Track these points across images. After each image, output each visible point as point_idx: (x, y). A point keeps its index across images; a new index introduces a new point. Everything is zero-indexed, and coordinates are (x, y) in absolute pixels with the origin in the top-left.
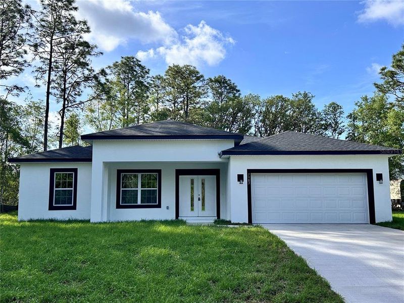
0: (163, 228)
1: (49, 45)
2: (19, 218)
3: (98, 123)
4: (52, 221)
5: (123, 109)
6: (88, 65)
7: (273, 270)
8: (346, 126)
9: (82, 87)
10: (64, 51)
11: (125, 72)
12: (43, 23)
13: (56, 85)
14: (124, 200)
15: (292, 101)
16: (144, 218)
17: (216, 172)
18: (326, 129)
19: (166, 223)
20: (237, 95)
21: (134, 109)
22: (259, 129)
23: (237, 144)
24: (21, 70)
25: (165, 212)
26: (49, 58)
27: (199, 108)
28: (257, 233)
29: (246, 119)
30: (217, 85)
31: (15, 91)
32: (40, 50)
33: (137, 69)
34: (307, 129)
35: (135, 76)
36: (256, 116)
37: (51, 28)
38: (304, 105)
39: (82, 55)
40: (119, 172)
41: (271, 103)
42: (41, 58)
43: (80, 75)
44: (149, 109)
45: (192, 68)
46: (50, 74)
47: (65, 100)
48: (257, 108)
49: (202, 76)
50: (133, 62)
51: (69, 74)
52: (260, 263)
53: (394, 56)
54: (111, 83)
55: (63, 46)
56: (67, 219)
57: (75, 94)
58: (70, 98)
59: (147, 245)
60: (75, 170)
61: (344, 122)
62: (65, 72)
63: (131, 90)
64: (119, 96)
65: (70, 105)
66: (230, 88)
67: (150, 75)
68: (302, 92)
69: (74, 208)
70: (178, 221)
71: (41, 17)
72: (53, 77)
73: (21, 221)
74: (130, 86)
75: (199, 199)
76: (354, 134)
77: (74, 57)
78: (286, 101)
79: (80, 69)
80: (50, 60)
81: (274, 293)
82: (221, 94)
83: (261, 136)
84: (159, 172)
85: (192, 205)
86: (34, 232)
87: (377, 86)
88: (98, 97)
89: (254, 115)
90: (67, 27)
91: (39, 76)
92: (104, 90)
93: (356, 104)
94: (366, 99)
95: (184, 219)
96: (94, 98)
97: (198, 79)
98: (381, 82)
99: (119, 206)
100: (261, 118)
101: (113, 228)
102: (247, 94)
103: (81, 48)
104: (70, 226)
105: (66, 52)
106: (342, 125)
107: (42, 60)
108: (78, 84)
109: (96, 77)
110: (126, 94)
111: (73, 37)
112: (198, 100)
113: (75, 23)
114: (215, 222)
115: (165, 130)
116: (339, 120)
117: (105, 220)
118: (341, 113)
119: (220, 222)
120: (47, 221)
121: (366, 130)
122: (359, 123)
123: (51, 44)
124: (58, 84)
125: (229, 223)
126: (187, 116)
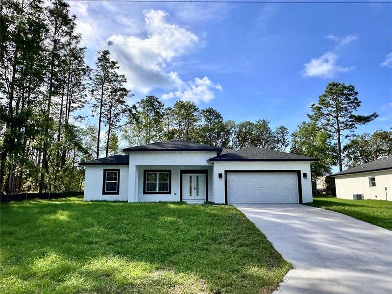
0: (172, 206)
1: (101, 90)
2: (84, 199)
3: (130, 139)
4: (104, 201)
5: (146, 130)
6: (125, 102)
7: (236, 229)
8: (290, 141)
9: (121, 116)
10: (110, 94)
11: (148, 106)
12: (97, 77)
13: (105, 116)
14: (148, 189)
15: (256, 125)
16: (160, 200)
17: (205, 172)
18: (278, 143)
19: (174, 203)
20: (221, 120)
21: (153, 129)
22: (235, 143)
23: (218, 154)
24: (83, 106)
25: (174, 197)
26: (101, 98)
27: (196, 129)
28: (229, 209)
29: (227, 136)
30: (208, 114)
31: (79, 119)
32: (95, 93)
33: (156, 103)
34: (266, 143)
35: (154, 109)
36: (233, 134)
37: (102, 80)
38: (264, 127)
39: (121, 97)
40: (145, 171)
41: (243, 126)
42: (96, 98)
43: (120, 109)
44: (163, 129)
45: (191, 103)
46: (101, 108)
47: (110, 124)
48: (233, 129)
49: (198, 109)
50: (154, 99)
51: (113, 108)
52: (228, 226)
53: (320, 97)
54: (139, 113)
55: (109, 91)
56: (113, 200)
57: (117, 121)
58: (113, 123)
59: (164, 215)
60: (119, 170)
61: (289, 139)
62: (111, 107)
63: (151, 118)
64: (144, 121)
65: (113, 127)
66: (216, 116)
67: (164, 108)
68: (262, 120)
69: (118, 193)
70: (181, 202)
71: (96, 73)
72: (102, 110)
73: (86, 201)
74: (151, 115)
75: (195, 189)
76: (295, 146)
77: (116, 98)
78: (252, 125)
79: (120, 105)
80: (102, 100)
81: (235, 241)
82: (210, 119)
83: (236, 147)
84: (170, 171)
85: (191, 193)
86: (96, 208)
87: (309, 116)
88: (131, 122)
89: (231, 134)
90: (112, 79)
91: (94, 109)
92: (135, 118)
93: (298, 126)
94: (304, 123)
95: (185, 201)
96: (128, 123)
97: (195, 110)
98: (312, 113)
99: (145, 193)
100: (236, 136)
101: (142, 206)
102: (227, 120)
103: (121, 92)
104: (116, 204)
105: (112, 95)
106: (288, 140)
107: (96, 100)
108: (118, 114)
109: (130, 111)
110: (149, 120)
111: (116, 85)
112: (195, 123)
113: (117, 77)
114: (205, 202)
115: (174, 146)
116: (286, 138)
117: (137, 201)
118: (287, 133)
119: (208, 203)
120: (101, 201)
121: (303, 144)
122: (298, 139)
123: (102, 89)
124: (106, 114)
125: (213, 203)
126: (188, 134)
